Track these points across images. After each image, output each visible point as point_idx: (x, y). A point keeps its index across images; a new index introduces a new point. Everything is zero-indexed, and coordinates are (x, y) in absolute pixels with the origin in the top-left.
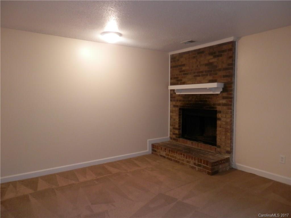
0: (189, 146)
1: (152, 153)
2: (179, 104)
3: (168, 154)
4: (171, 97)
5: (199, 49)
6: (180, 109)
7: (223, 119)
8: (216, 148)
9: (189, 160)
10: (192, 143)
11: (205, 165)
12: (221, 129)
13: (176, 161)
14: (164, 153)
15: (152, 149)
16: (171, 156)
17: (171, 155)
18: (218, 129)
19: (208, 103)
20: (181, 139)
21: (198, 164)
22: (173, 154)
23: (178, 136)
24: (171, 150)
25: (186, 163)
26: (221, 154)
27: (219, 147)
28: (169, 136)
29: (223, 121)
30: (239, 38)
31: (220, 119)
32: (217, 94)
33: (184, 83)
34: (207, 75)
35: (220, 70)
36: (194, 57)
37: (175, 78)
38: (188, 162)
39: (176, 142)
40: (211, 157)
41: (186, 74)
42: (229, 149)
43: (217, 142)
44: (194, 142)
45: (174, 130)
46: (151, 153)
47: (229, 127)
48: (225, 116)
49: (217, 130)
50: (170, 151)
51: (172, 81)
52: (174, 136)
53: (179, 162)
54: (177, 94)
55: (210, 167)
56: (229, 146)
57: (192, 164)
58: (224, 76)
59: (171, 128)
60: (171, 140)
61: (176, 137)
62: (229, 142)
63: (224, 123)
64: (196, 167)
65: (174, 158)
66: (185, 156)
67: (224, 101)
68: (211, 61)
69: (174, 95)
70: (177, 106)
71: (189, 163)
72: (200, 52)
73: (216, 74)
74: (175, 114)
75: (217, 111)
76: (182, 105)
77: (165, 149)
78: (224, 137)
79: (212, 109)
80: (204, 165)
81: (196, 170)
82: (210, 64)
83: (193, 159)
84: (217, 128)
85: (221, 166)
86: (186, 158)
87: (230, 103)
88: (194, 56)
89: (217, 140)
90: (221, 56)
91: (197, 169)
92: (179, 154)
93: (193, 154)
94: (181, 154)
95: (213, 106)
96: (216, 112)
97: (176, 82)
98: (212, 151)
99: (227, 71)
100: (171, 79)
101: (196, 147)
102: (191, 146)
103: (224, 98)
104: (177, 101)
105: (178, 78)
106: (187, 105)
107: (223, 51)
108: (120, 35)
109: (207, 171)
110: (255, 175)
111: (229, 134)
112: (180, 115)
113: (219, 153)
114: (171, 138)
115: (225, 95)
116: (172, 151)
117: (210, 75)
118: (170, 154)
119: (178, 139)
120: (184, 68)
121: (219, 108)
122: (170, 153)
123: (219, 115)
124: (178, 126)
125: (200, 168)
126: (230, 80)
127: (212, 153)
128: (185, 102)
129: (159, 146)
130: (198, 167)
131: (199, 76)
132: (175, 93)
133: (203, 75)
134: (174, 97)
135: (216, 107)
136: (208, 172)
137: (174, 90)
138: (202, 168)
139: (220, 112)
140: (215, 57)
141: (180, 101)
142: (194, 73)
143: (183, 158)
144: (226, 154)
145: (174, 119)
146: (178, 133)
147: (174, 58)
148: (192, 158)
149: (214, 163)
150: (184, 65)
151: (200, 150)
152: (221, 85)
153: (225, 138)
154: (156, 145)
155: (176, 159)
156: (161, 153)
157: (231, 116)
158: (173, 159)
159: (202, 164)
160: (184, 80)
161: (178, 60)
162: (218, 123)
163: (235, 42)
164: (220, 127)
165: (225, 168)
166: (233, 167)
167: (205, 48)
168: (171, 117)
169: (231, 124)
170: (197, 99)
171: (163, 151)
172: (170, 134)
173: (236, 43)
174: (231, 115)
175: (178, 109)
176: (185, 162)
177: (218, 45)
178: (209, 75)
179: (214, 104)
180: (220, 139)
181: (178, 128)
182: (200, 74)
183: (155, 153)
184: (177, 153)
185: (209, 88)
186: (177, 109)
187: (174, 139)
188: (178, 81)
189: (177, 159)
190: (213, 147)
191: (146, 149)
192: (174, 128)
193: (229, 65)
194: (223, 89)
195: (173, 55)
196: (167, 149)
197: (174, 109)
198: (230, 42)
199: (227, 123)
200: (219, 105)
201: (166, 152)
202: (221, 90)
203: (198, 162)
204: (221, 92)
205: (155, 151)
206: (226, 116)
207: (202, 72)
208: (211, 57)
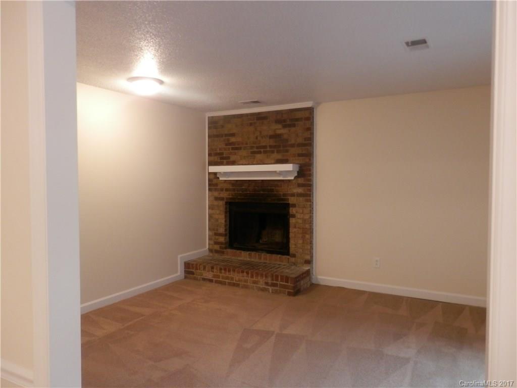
0: (246, 259)
1: (186, 277)
2: (225, 195)
3: (218, 275)
4: (209, 185)
5: (259, 114)
6: (226, 203)
7: (298, 216)
8: (288, 259)
9: (256, 280)
10: (250, 255)
11: (284, 283)
12: (295, 230)
13: (234, 285)
14: (209, 275)
15: (185, 271)
16: (223, 278)
17: (225, 275)
18: (292, 230)
19: (275, 193)
20: (229, 250)
21: (272, 283)
22: (227, 274)
23: (224, 246)
24: (222, 267)
25: (252, 284)
26: (296, 265)
27: (294, 256)
28: (208, 247)
29: (298, 218)
30: (318, 104)
31: (294, 216)
32: (289, 181)
33: (233, 163)
34: (273, 152)
35: (293, 146)
36: (251, 124)
37: (216, 154)
38: (255, 282)
39: (221, 255)
40: (287, 271)
41: (237, 149)
42: (308, 257)
43: (291, 249)
44: (253, 253)
45: (217, 237)
46: (184, 277)
47: (307, 226)
48: (301, 211)
49: (290, 231)
50: (221, 269)
51: (212, 158)
52: (217, 247)
53: (238, 285)
54: (221, 179)
55: (292, 285)
56: (309, 253)
57: (262, 285)
58: (299, 155)
59: (211, 234)
60: (211, 254)
61: (220, 247)
62: (309, 247)
63: (300, 221)
64: (269, 287)
65: (228, 280)
66: (250, 275)
67: (300, 190)
68: (279, 132)
69: (215, 181)
70: (222, 199)
71: (257, 284)
72: (260, 117)
73: (287, 151)
74: (218, 212)
75: (289, 204)
76: (231, 197)
77: (212, 268)
78: (300, 242)
79: (281, 202)
80: (281, 283)
81: (269, 292)
82: (276, 136)
83: (263, 277)
84: (290, 228)
85: (302, 282)
86: (252, 276)
87: (309, 193)
88: (251, 122)
89: (290, 246)
90: (294, 126)
91: (271, 291)
92: (238, 272)
93: (261, 269)
94: (243, 272)
95: (282, 197)
96: (287, 206)
97: (219, 161)
98: (283, 264)
99: (303, 148)
100: (210, 155)
101: (257, 260)
102: (249, 259)
103: (299, 185)
104: (222, 190)
105: (222, 154)
106: (239, 197)
107: (297, 120)
108: (161, 82)
109: (287, 290)
110: (344, 288)
111: (307, 236)
112: (226, 212)
113: (294, 264)
114: (210, 250)
115: (301, 181)
116: (225, 270)
117: (278, 152)
118: (221, 275)
119: (225, 250)
120: (233, 140)
121: (292, 200)
122: (221, 273)
123: (292, 211)
124: (224, 230)
125: (276, 288)
126: (308, 160)
127: (284, 265)
128: (236, 192)
129: (201, 264)
130: (273, 288)
131: (260, 152)
132: (218, 178)
133: (265, 152)
134: (216, 185)
135: (288, 199)
136: (288, 292)
137: (215, 174)
138: (278, 288)
139: (294, 206)
140: (285, 127)
141: (227, 190)
142: (252, 147)
143: (245, 278)
144: (305, 265)
145: (217, 220)
146: (224, 242)
147: (214, 123)
148: (262, 275)
149: (296, 278)
150: (233, 135)
151: (265, 263)
152: (297, 168)
153: (303, 243)
154: (193, 263)
155: (233, 281)
156: (204, 275)
157: (311, 210)
158: (228, 282)
159: (278, 282)
160: (233, 158)
161: (223, 126)
162: (291, 222)
163: (313, 108)
164: (295, 227)
165: (306, 285)
166: (314, 281)
167: (269, 112)
168: (210, 216)
169: (310, 221)
170: (256, 188)
171: (209, 271)
172: (209, 244)
173: (315, 110)
174: (309, 209)
175: (224, 203)
176: (249, 284)
177: (290, 110)
178: (275, 151)
179: (285, 195)
180: (295, 245)
181: (224, 233)
182: (262, 150)
183: (191, 276)
184: (234, 271)
185: (280, 171)
186: (221, 203)
187: (217, 252)
188: (222, 158)
189: (236, 281)
190: (284, 257)
191: (176, 272)
192: (216, 234)
193: (306, 139)
194: (298, 172)
195: (212, 117)
196: (215, 267)
197: (216, 203)
198: (307, 108)
199: (304, 221)
200: (293, 195)
201: (213, 272)
202: (296, 175)
203: (272, 280)
204: (296, 177)
205: (193, 273)
206: (303, 211)
207: (265, 147)
208: (280, 126)
